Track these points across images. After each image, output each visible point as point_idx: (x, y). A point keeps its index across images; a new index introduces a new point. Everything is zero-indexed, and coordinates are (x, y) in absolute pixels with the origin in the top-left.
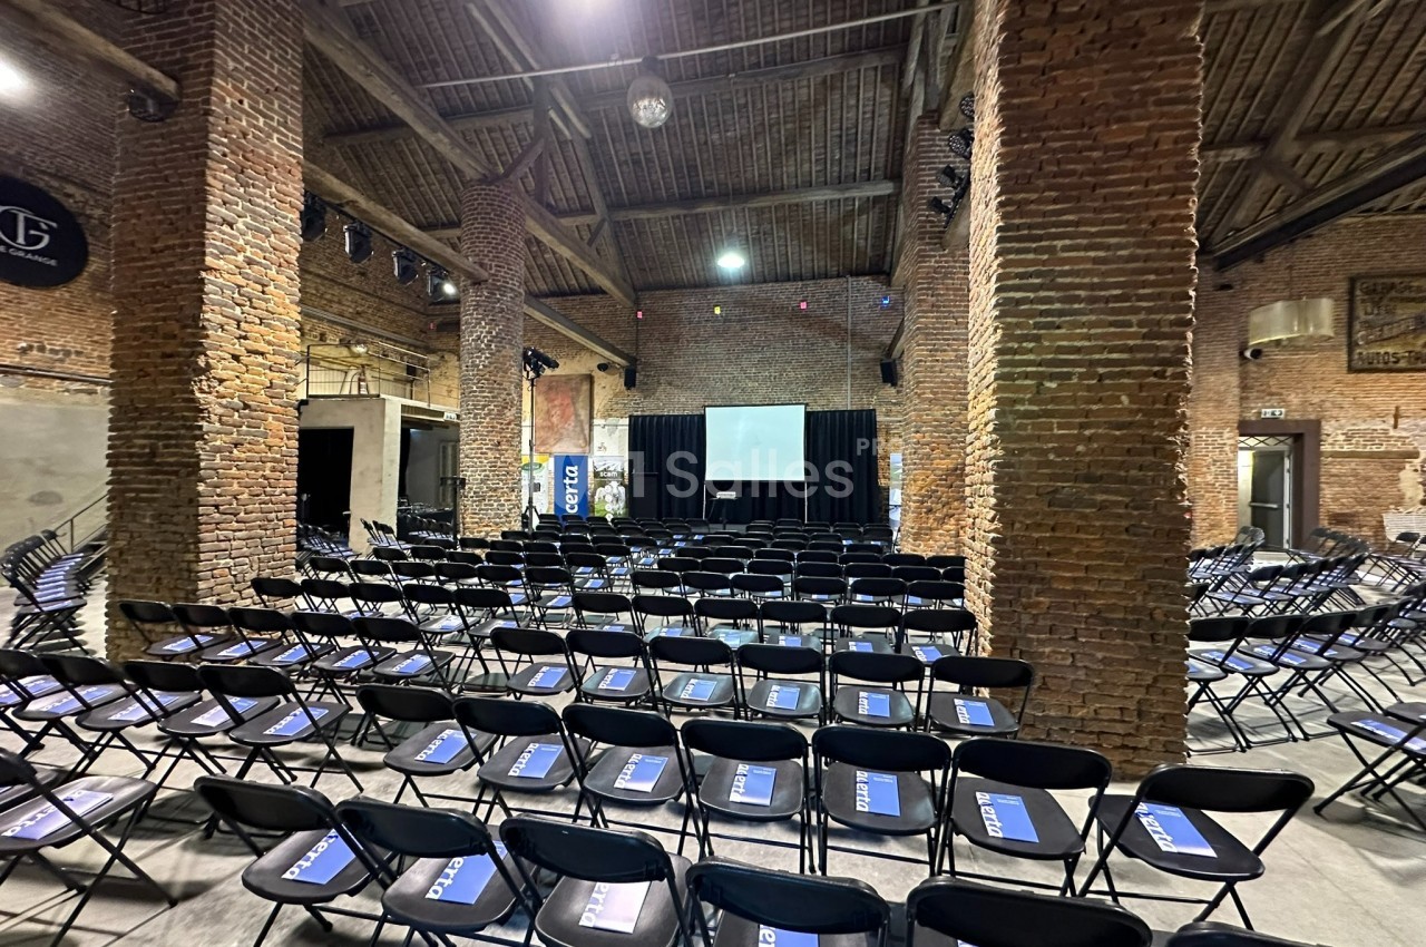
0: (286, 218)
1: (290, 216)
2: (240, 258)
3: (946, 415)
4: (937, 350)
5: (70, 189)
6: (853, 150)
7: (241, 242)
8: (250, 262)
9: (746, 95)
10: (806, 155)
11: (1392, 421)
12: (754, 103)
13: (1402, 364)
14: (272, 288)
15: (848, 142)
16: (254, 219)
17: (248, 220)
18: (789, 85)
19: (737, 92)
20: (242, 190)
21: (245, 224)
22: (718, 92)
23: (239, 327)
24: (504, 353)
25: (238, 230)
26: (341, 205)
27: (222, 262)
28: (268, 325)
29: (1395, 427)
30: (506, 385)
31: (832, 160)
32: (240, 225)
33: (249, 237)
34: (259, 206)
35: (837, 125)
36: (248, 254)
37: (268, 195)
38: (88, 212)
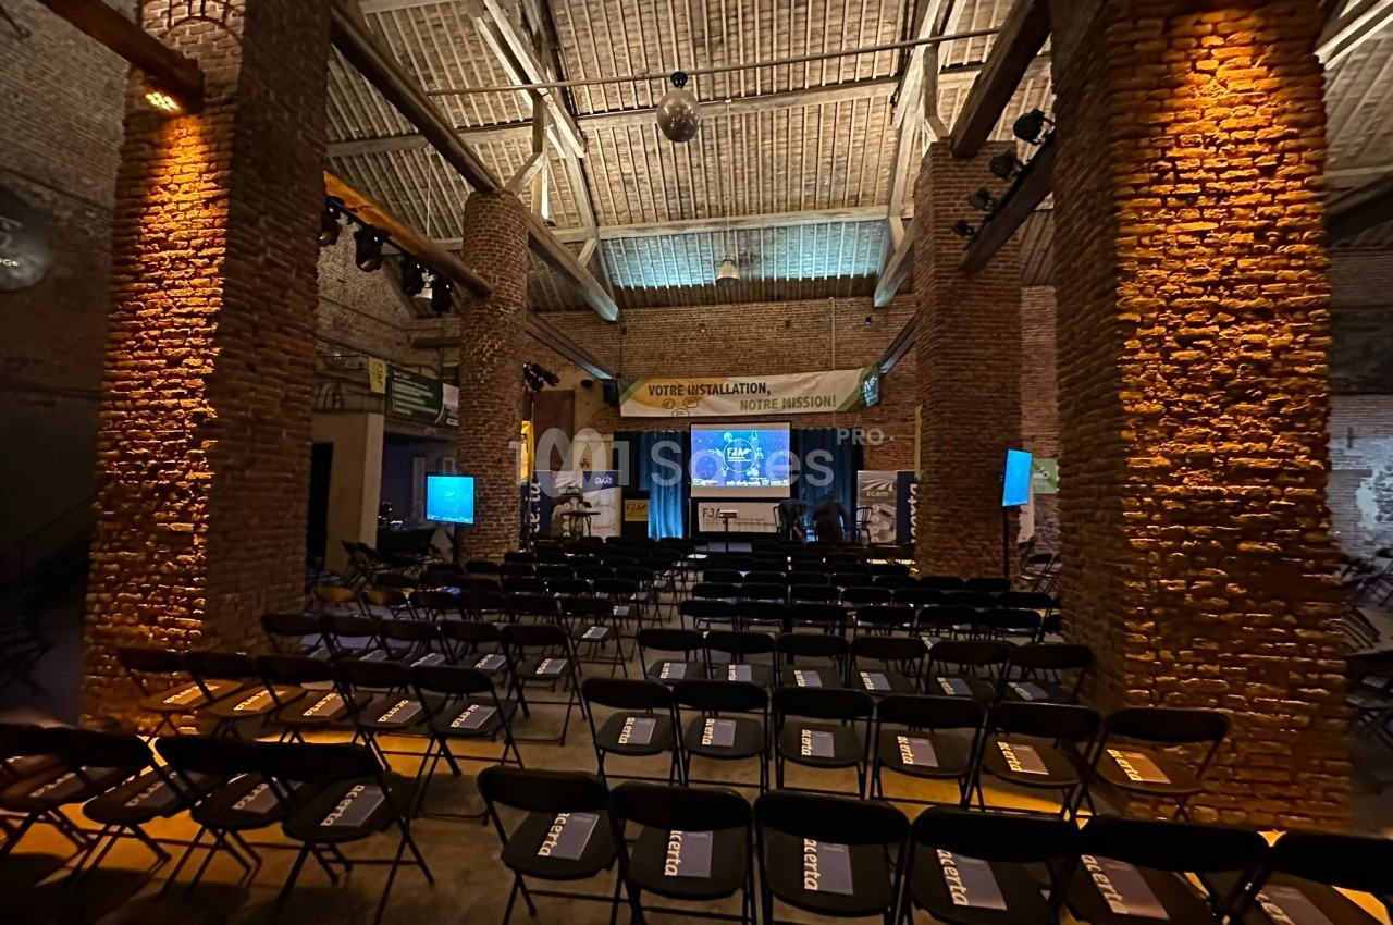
0: (307, 218)
1: (313, 217)
2: (261, 259)
3: (965, 434)
4: (955, 370)
5: (37, 188)
6: (843, 176)
7: (262, 242)
8: (270, 264)
9: (741, 121)
10: (797, 180)
11: (1346, 441)
12: (748, 128)
13: (1353, 389)
14: (291, 292)
15: (838, 169)
16: (276, 219)
17: (270, 219)
18: (784, 113)
19: (733, 117)
20: (264, 187)
21: (267, 223)
22: (713, 117)
23: (255, 334)
24: (506, 367)
25: (259, 229)
26: (354, 210)
27: (241, 263)
28: (286, 333)
29: (1350, 446)
30: (507, 400)
31: (822, 186)
32: (262, 224)
33: (270, 238)
34: (282, 204)
35: (829, 153)
36: (269, 255)
37: (290, 194)
38: (56, 213)
